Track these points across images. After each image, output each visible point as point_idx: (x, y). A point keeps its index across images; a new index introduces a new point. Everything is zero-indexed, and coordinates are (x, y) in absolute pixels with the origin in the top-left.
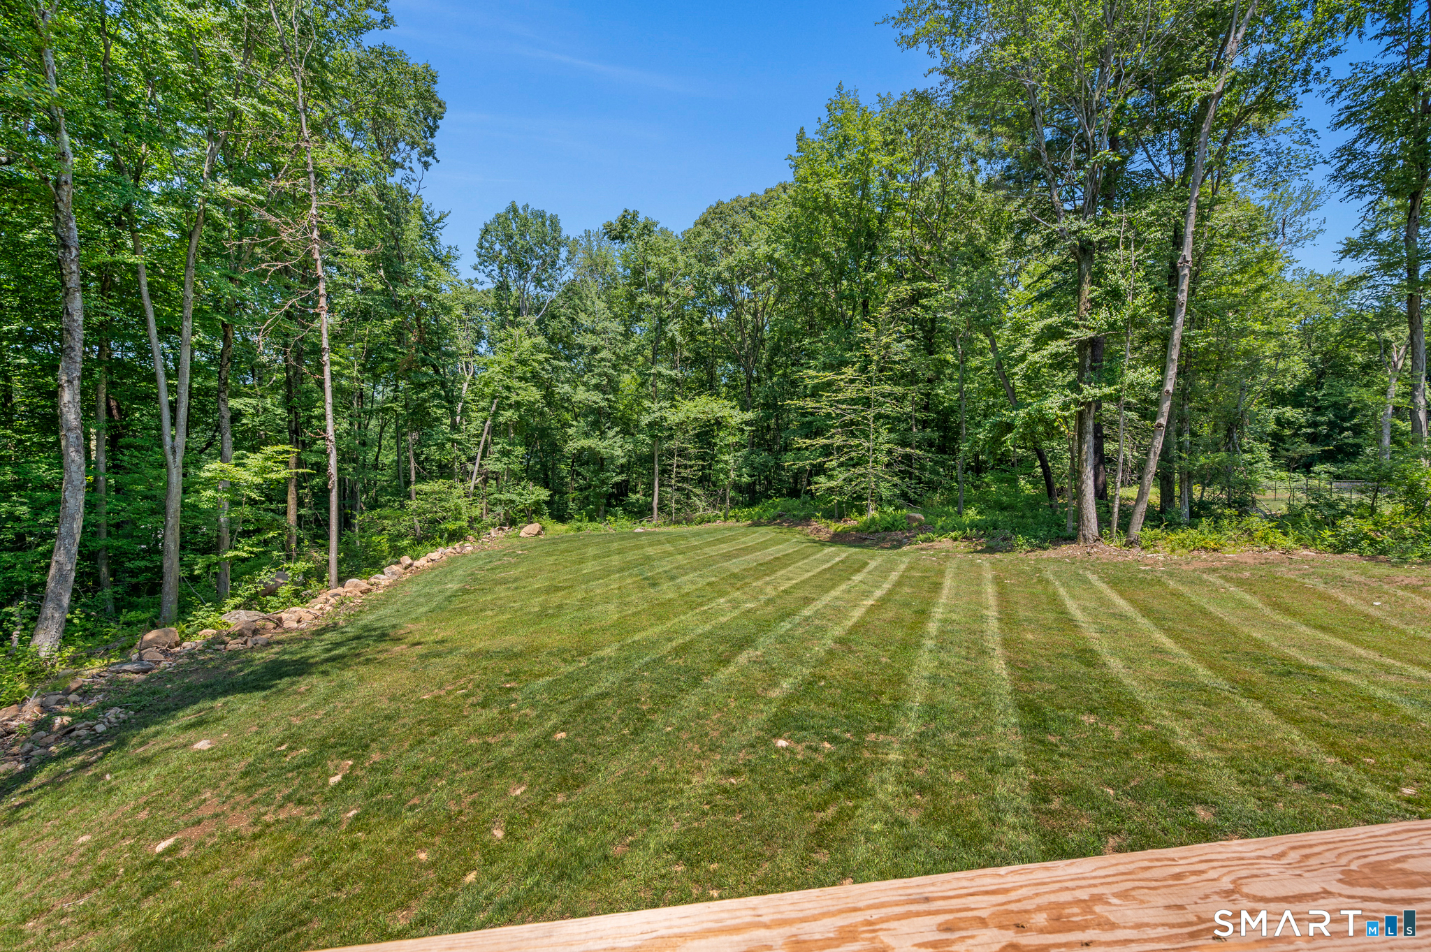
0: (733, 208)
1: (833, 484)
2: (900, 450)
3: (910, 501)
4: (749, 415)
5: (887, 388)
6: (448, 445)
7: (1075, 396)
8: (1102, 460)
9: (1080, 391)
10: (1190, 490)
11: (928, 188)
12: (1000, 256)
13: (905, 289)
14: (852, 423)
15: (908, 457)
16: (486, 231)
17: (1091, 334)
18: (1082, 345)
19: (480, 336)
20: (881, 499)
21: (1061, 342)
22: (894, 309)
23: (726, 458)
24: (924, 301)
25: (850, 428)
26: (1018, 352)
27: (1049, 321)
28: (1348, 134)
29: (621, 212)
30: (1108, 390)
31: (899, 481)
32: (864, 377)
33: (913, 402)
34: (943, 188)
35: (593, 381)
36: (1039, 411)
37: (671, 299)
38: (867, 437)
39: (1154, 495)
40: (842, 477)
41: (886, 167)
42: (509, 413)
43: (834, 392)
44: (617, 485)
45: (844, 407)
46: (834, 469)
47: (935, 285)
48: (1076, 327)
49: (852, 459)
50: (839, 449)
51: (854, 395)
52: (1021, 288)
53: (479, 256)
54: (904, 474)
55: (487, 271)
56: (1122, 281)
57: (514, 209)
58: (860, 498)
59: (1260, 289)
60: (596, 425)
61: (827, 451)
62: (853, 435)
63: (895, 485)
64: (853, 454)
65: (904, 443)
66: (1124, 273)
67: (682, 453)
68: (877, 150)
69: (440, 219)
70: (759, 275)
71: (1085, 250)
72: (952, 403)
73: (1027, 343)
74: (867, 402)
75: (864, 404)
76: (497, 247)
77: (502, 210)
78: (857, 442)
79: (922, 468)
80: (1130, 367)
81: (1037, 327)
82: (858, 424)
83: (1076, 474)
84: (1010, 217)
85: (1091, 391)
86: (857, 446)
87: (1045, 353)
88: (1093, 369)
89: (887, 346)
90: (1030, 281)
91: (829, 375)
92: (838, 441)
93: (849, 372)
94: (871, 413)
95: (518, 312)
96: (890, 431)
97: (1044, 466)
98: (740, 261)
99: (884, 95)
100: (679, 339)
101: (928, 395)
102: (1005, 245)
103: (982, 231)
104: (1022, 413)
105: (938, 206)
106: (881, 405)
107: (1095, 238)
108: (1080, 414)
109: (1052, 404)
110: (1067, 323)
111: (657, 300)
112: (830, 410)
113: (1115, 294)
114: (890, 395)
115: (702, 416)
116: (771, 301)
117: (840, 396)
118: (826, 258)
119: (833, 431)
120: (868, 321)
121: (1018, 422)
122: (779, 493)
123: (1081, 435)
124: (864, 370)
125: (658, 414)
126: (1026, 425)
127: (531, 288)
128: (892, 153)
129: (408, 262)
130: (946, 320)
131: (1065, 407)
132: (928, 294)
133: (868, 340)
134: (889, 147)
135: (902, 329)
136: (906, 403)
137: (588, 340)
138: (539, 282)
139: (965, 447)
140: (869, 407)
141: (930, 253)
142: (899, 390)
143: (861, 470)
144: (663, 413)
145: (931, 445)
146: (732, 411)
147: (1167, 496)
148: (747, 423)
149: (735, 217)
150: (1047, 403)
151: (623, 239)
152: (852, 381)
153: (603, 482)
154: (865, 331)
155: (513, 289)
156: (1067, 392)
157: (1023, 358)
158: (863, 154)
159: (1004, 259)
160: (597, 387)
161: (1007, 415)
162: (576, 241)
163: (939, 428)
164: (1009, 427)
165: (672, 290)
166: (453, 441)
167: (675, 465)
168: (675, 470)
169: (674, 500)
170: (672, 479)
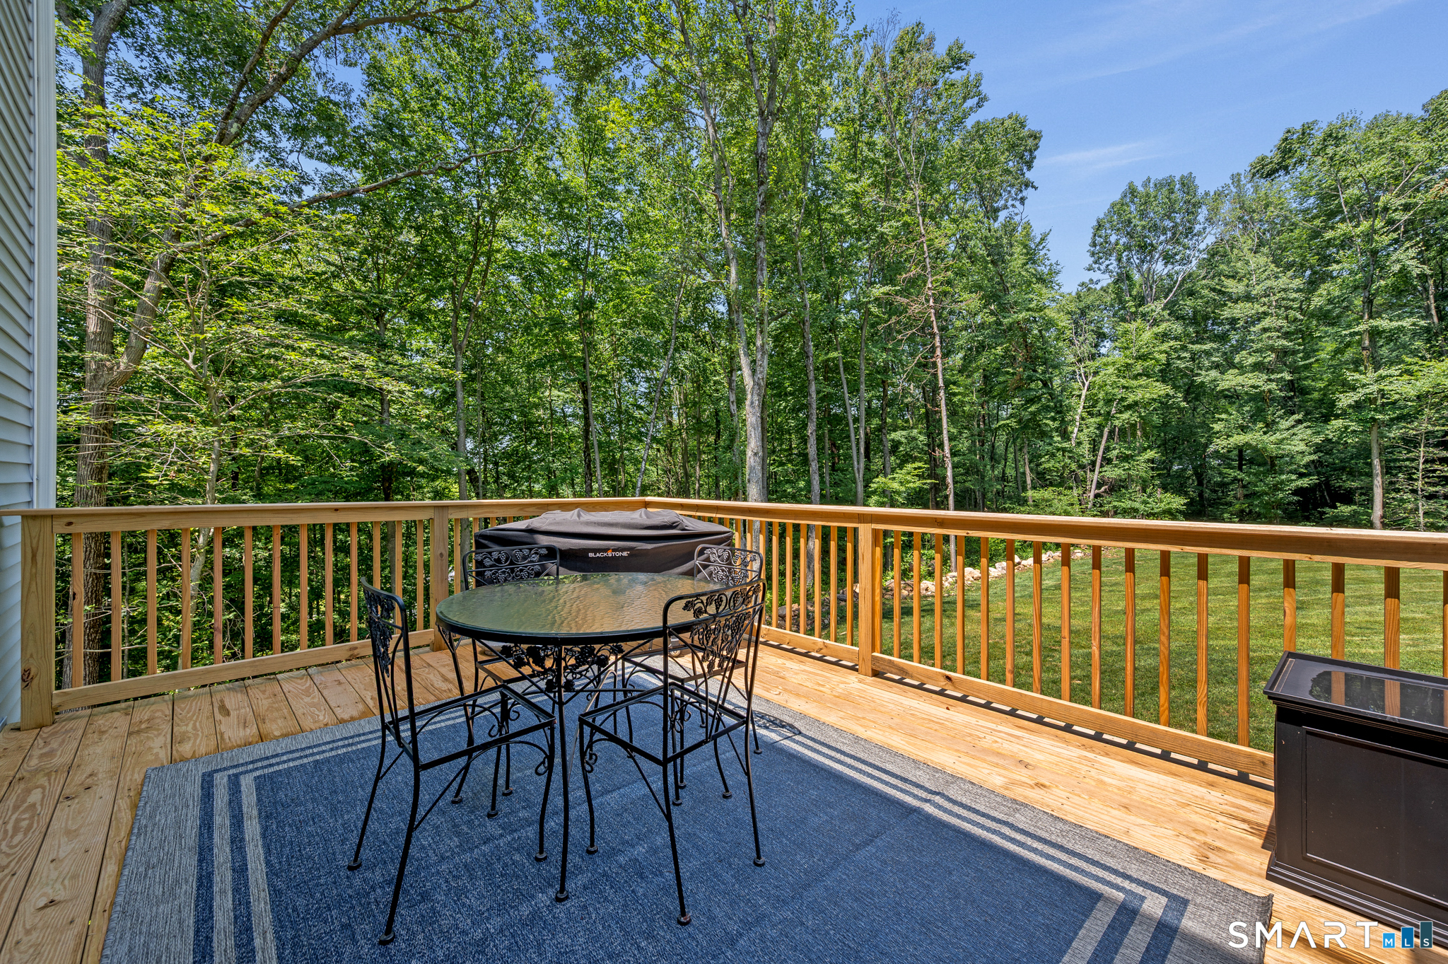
6: (1059, 454)
16: (1100, 226)
19: (1101, 336)
29: (1281, 135)
35: (1251, 360)
42: (1126, 416)
44: (1298, 491)
53: (1093, 254)
55: (1103, 267)
57: (1132, 191)
60: (1257, 415)
69: (1042, 239)
76: (1113, 239)
77: (1117, 197)
95: (1141, 301)
111: (1365, 225)
125: (1375, 388)
127: (1159, 267)
129: (1012, 292)
137: (1240, 310)
138: (1168, 258)
144: (1383, 385)
151: (1286, 168)
153: (1276, 488)
155: (1137, 277)
160: (1258, 367)
162: (1219, 195)
166: (1064, 450)
167: (1422, 460)
168: (1421, 467)
169: (1421, 513)
170: (1416, 480)
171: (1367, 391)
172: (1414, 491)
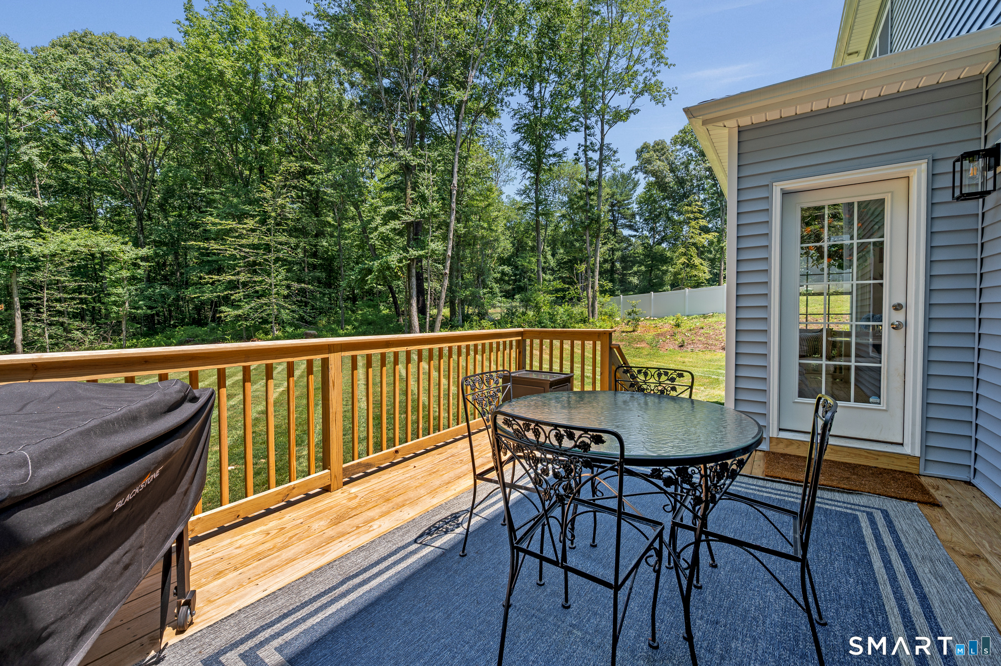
0: (107, 44)
1: (240, 312)
2: (295, 285)
3: (306, 322)
4: (144, 251)
5: (283, 239)
7: (405, 254)
8: (421, 292)
9: (408, 252)
10: (463, 309)
11: (308, 90)
12: (362, 154)
13: (295, 167)
14: (254, 263)
15: (302, 292)
17: (412, 219)
18: (409, 225)
20: (283, 322)
21: (397, 222)
22: (286, 179)
23: (120, 290)
24: (309, 177)
25: (253, 267)
26: (373, 225)
27: (391, 208)
28: (517, 137)
30: (422, 253)
31: (297, 309)
32: (264, 228)
33: (305, 251)
34: (320, 93)
36: (387, 262)
37: (24, 119)
38: (269, 275)
39: (446, 312)
40: (248, 307)
41: (274, 65)
43: (237, 237)
45: (247, 250)
46: (240, 301)
47: (317, 167)
48: (405, 214)
49: (257, 292)
50: (245, 284)
51: (256, 241)
52: (376, 179)
54: (300, 304)
56: (426, 191)
58: (265, 321)
59: (489, 205)
61: (233, 286)
62: (255, 272)
63: (293, 311)
64: (257, 288)
65: (300, 281)
66: (427, 186)
67: (56, 285)
68: (264, 49)
70: (146, 120)
71: (407, 169)
72: (334, 253)
73: (378, 220)
74: (268, 248)
75: (265, 249)
78: (260, 279)
79: (315, 298)
80: (432, 241)
81: (384, 210)
82: (260, 264)
83: (408, 301)
84: (367, 129)
85: (414, 253)
86: (261, 282)
87: (388, 227)
88: (414, 239)
89: (283, 207)
90: (382, 176)
91: (231, 224)
92: (243, 278)
93: (250, 223)
94: (272, 256)
96: (288, 271)
97: (394, 297)
98: (123, 102)
99: (269, 6)
100: (39, 165)
101: (315, 246)
102: (365, 148)
103: (350, 134)
104: (376, 264)
105: (317, 107)
106: (278, 251)
107: (414, 163)
108: (409, 266)
109: (393, 259)
110: (399, 210)
112: (234, 252)
113: (423, 199)
114: (286, 244)
115: (83, 249)
116: (162, 147)
117: (244, 241)
118: (221, 121)
119: (238, 269)
120: (264, 184)
121: (375, 269)
122: (182, 323)
123: (409, 277)
124: (263, 222)
125: (14, 243)
126: (379, 271)
128: (279, 56)
130: (325, 193)
131: (400, 261)
132: (312, 172)
133: (265, 199)
134: (277, 51)
135: (293, 194)
136: (299, 250)
139: (343, 284)
140: (270, 251)
141: (313, 141)
142: (293, 241)
143: (264, 300)
144: (23, 242)
145: (319, 282)
146: (123, 247)
147: (453, 312)
148: (143, 259)
149: (111, 54)
150: (390, 258)
152: (253, 230)
154: (262, 192)
156: (401, 252)
157: (376, 229)
158: (253, 48)
159: (365, 157)
161: (368, 263)
163: (325, 270)
164: (370, 271)
165: (23, 110)
167: (45, 299)
168: (45, 303)
169: (47, 335)
170: (43, 313)
171: (10, 245)
172: (41, 321)
